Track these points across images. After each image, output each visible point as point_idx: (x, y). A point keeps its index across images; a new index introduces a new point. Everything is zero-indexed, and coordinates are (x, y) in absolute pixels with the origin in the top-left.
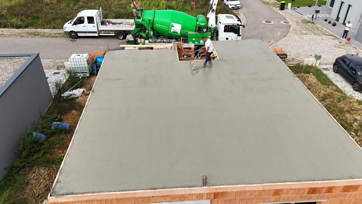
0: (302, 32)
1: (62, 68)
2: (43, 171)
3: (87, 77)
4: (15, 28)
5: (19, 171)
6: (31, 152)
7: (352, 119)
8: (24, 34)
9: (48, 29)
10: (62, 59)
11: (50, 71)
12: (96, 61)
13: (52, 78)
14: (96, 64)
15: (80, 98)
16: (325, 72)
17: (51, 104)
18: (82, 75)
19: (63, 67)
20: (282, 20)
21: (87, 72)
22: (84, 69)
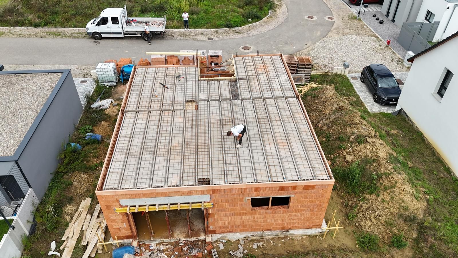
0: (344, 31)
1: (88, 76)
2: (83, 176)
3: (114, 86)
4: (34, 27)
5: (63, 176)
6: (71, 160)
7: (350, 132)
8: (44, 34)
9: (69, 27)
10: (87, 65)
11: (77, 80)
12: (122, 71)
13: (80, 87)
14: (123, 73)
15: (109, 109)
16: (352, 81)
17: (82, 115)
18: (109, 84)
19: (89, 74)
20: (327, 15)
21: (114, 81)
22: (111, 78)
